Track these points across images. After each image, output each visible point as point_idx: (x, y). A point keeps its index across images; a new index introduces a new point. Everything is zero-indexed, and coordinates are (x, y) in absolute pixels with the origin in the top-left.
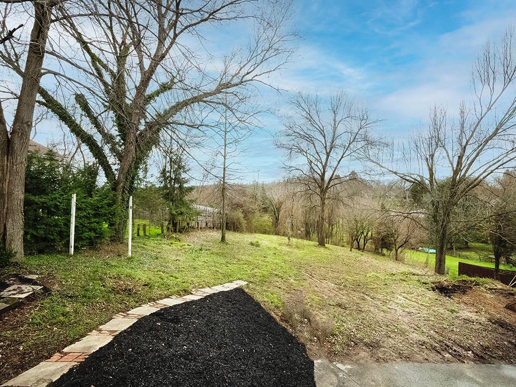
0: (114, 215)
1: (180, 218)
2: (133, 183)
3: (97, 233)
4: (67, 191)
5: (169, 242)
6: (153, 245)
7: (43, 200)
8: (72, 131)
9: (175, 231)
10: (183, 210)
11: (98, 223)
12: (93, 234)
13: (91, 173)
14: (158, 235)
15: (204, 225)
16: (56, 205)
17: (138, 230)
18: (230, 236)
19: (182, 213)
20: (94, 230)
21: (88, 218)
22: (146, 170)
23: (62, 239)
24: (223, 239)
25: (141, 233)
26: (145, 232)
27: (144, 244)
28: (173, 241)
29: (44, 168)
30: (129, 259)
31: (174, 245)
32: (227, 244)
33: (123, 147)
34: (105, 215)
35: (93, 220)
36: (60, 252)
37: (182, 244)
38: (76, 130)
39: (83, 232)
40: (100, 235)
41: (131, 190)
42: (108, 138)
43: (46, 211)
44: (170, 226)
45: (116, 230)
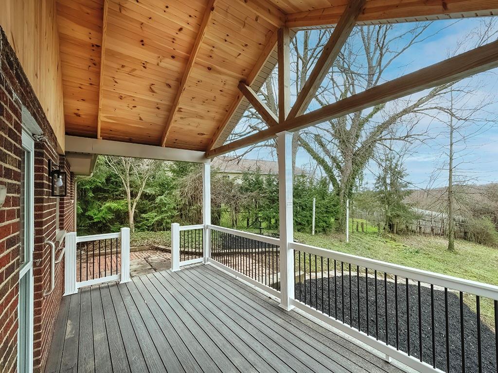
0: (337, 212)
1: (397, 220)
2: (351, 190)
3: (327, 224)
4: (311, 196)
5: (384, 240)
6: (369, 239)
7: (300, 201)
8: (314, 158)
9: (392, 232)
10: (401, 213)
11: (328, 217)
12: (325, 224)
13: (324, 183)
14: (375, 233)
15: (428, 230)
16: (306, 205)
17: (357, 226)
18: (459, 245)
19: (398, 216)
20: (325, 222)
21: (322, 214)
22: (361, 179)
23: (309, 224)
24: (451, 247)
25: (360, 229)
26: (363, 229)
27: (361, 238)
28: (388, 240)
29: (300, 183)
30: (347, 244)
31: (388, 244)
32: (456, 253)
33: (344, 164)
34: (332, 213)
35: (325, 215)
36: (308, 233)
37: (397, 244)
38: (316, 157)
39: (319, 222)
40: (329, 226)
41: (350, 195)
42: (334, 159)
43: (301, 208)
44: (387, 227)
45: (339, 223)
